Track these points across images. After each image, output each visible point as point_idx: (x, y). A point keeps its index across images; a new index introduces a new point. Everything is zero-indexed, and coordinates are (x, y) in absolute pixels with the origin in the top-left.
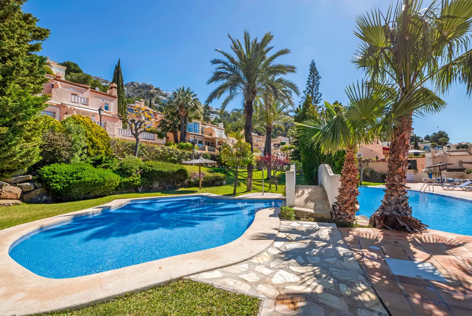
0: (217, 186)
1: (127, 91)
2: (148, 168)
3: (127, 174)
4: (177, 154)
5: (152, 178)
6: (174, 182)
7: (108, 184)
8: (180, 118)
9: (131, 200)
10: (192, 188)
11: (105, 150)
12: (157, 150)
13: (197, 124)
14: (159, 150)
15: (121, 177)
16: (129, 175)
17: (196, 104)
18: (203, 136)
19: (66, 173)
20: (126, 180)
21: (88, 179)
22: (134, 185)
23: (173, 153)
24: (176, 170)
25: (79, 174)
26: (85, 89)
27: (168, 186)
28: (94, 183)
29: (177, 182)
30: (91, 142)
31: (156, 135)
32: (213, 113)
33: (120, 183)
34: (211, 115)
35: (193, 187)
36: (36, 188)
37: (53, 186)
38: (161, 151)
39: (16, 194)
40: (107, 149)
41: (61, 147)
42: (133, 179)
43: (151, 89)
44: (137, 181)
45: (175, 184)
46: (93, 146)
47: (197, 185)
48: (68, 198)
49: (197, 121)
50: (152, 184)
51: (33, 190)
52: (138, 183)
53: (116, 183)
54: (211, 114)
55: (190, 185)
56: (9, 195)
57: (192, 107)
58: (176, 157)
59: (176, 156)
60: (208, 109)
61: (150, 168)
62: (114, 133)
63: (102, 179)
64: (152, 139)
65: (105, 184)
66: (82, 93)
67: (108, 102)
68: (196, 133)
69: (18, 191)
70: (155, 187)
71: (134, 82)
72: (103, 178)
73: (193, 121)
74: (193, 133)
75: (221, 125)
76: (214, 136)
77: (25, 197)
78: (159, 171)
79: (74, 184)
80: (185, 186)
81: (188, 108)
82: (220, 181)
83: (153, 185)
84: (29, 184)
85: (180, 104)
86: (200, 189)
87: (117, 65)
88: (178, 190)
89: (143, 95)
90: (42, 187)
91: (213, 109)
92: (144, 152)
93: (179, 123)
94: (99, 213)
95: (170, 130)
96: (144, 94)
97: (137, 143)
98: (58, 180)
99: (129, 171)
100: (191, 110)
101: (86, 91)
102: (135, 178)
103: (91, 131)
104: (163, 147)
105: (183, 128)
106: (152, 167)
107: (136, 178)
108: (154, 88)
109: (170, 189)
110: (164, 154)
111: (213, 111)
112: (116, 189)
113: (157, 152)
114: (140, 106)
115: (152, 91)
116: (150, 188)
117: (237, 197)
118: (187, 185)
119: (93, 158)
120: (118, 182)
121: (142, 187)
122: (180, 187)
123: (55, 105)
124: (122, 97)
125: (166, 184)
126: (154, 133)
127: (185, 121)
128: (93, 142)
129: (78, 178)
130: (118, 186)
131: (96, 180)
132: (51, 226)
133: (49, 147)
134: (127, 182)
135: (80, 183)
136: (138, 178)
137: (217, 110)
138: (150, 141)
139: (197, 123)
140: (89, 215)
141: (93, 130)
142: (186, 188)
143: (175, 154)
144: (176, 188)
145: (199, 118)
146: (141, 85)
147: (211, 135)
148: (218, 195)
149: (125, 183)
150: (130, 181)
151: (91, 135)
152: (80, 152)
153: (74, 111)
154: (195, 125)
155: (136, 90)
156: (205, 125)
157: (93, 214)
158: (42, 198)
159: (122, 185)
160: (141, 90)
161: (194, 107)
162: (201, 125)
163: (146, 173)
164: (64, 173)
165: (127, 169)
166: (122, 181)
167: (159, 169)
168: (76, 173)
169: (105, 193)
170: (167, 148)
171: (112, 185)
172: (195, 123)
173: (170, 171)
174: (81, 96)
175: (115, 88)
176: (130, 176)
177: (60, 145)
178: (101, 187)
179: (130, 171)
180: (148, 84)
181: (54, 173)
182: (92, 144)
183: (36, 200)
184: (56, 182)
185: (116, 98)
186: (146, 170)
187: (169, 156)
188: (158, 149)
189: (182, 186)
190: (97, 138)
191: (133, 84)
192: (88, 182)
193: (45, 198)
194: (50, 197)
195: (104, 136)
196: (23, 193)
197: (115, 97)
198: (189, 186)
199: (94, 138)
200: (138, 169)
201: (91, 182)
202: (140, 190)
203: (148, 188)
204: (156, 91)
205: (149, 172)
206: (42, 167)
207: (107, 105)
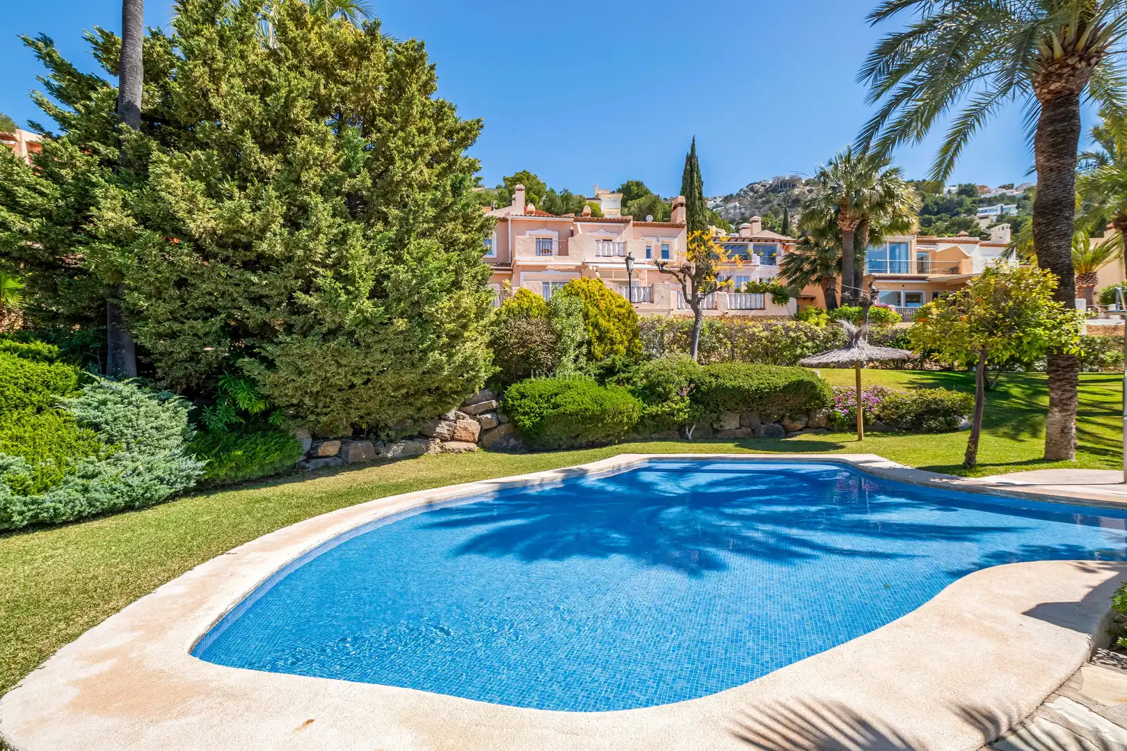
0: (930, 431)
1: (740, 209)
2: (707, 380)
3: (659, 396)
4: (813, 339)
5: (718, 405)
6: (783, 416)
7: (613, 419)
8: (841, 238)
9: (650, 459)
10: (838, 435)
11: (626, 344)
12: (754, 333)
13: (903, 246)
14: (759, 332)
15: (644, 403)
16: (664, 398)
17: (889, 188)
18: (924, 279)
19: (540, 396)
20: (654, 409)
21: (571, 408)
22: (675, 423)
23: (798, 337)
24: (781, 382)
25: (559, 399)
26: (623, 224)
27: (763, 426)
28: (582, 417)
29: (791, 418)
30: (596, 331)
31: (769, 296)
32: (990, 202)
33: (642, 418)
34: (982, 212)
35: (841, 431)
36: (500, 423)
37: (520, 420)
38: (765, 334)
39: (473, 434)
40: (630, 341)
41: (538, 345)
42: (670, 407)
43: (794, 186)
44: (681, 413)
45: (787, 422)
46: (600, 339)
47: (850, 426)
48: (543, 445)
49: (898, 237)
50: (719, 420)
51: (496, 427)
52: (683, 416)
53: (630, 417)
54: (980, 209)
55: (833, 425)
56: (464, 435)
57: (876, 198)
58: (808, 348)
59: (810, 344)
60: (970, 196)
61: (713, 379)
62: (669, 305)
63: (599, 408)
64: (758, 307)
65: (604, 418)
66: (619, 233)
67: (666, 240)
68: (900, 272)
69: (474, 426)
70: (728, 428)
71: (755, 183)
72: (601, 405)
73: (888, 238)
74: (889, 274)
75: (1001, 233)
76: (965, 272)
77: (485, 438)
78: (734, 386)
79: (548, 417)
80: (818, 430)
81: (862, 205)
82: (944, 416)
83: (722, 423)
84: (489, 416)
85: (836, 200)
86: (860, 439)
87: (690, 153)
88: (791, 439)
89: (776, 207)
90: (508, 422)
91: (989, 192)
92: (720, 340)
93: (840, 254)
94: (556, 484)
95: (814, 278)
96: (779, 205)
97: (697, 321)
98: (527, 409)
99: (660, 389)
100: (872, 208)
101: (625, 228)
102: (674, 405)
103: (598, 307)
104: (770, 325)
105: (849, 265)
106: (717, 377)
107: (679, 406)
108: (803, 181)
109: (771, 434)
110: (774, 342)
111: (988, 196)
112: (635, 428)
113: (752, 338)
114: (752, 234)
115: (796, 191)
116: (716, 431)
117: (971, 480)
118: (823, 426)
119: (599, 364)
120: (635, 416)
121: (694, 427)
122: (801, 430)
123: (574, 267)
124: (701, 223)
125: (759, 422)
126: (764, 292)
127: (858, 245)
128: (599, 330)
129: (556, 406)
130: (638, 423)
131: (587, 409)
132: (450, 502)
133: (519, 347)
134: (657, 415)
135: (557, 416)
136: (682, 405)
137: (1004, 191)
138: (753, 313)
139: (900, 243)
140: (533, 486)
141: (602, 304)
142: (817, 433)
143: (805, 339)
144: (788, 432)
145: (905, 227)
146: (771, 185)
147: (955, 270)
148: (898, 466)
149: (653, 417)
150: (665, 412)
151: (596, 315)
152: (572, 353)
153: (597, 273)
154: (897, 251)
155: (760, 201)
156: (934, 243)
157: (541, 485)
158: (508, 442)
159: (647, 422)
160: (772, 196)
161: (881, 196)
162: (915, 248)
163: (703, 393)
164: (537, 396)
165: (659, 384)
166: (646, 412)
167: (734, 383)
168: (556, 395)
169: (611, 438)
170: (780, 326)
171: (620, 422)
172: (895, 246)
173: (763, 386)
174: (618, 240)
175: (682, 205)
176: (665, 401)
177: (536, 341)
178: (597, 426)
179: (664, 388)
180: (787, 178)
181: (523, 396)
182: (598, 334)
183: (500, 444)
184: (525, 414)
185: (683, 227)
186: (702, 384)
187: (786, 347)
188: (756, 330)
189: (806, 429)
190: (609, 321)
191: (752, 190)
192: (571, 414)
193: (512, 441)
194: (521, 441)
195: (624, 314)
196: (484, 432)
197: (680, 226)
198: (830, 430)
199: (602, 321)
200: (685, 384)
201: (577, 415)
202: (690, 436)
203: (711, 431)
204: (808, 188)
205: (709, 389)
206: (510, 385)
207: (666, 249)
